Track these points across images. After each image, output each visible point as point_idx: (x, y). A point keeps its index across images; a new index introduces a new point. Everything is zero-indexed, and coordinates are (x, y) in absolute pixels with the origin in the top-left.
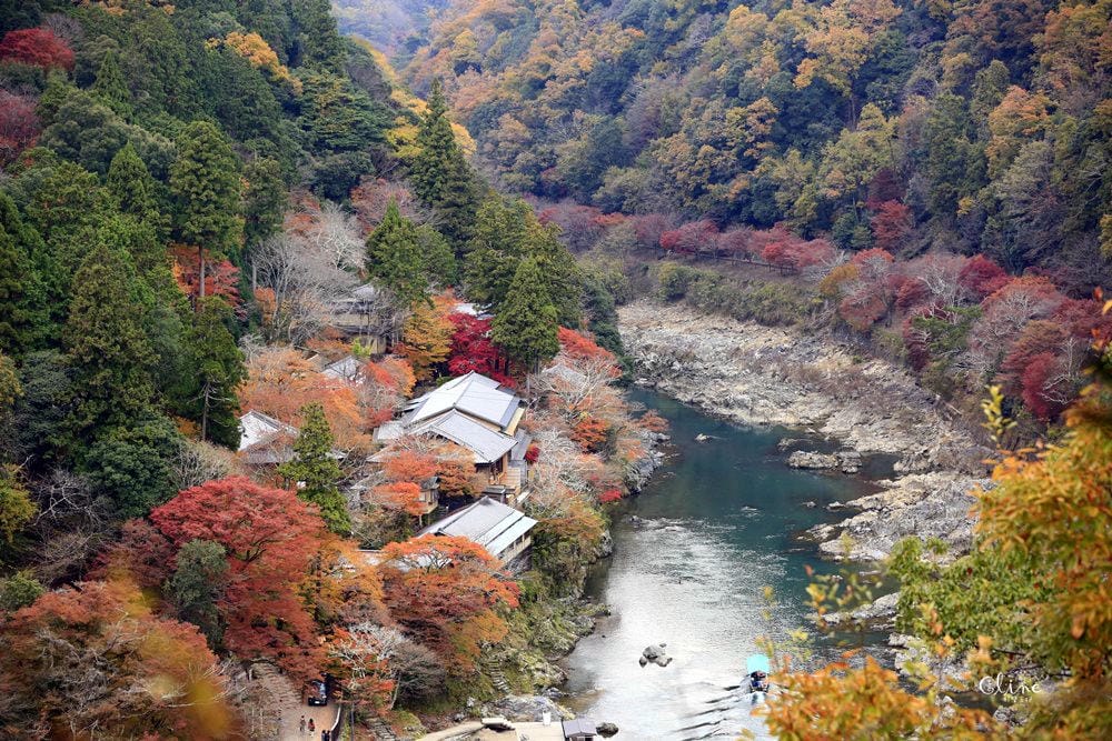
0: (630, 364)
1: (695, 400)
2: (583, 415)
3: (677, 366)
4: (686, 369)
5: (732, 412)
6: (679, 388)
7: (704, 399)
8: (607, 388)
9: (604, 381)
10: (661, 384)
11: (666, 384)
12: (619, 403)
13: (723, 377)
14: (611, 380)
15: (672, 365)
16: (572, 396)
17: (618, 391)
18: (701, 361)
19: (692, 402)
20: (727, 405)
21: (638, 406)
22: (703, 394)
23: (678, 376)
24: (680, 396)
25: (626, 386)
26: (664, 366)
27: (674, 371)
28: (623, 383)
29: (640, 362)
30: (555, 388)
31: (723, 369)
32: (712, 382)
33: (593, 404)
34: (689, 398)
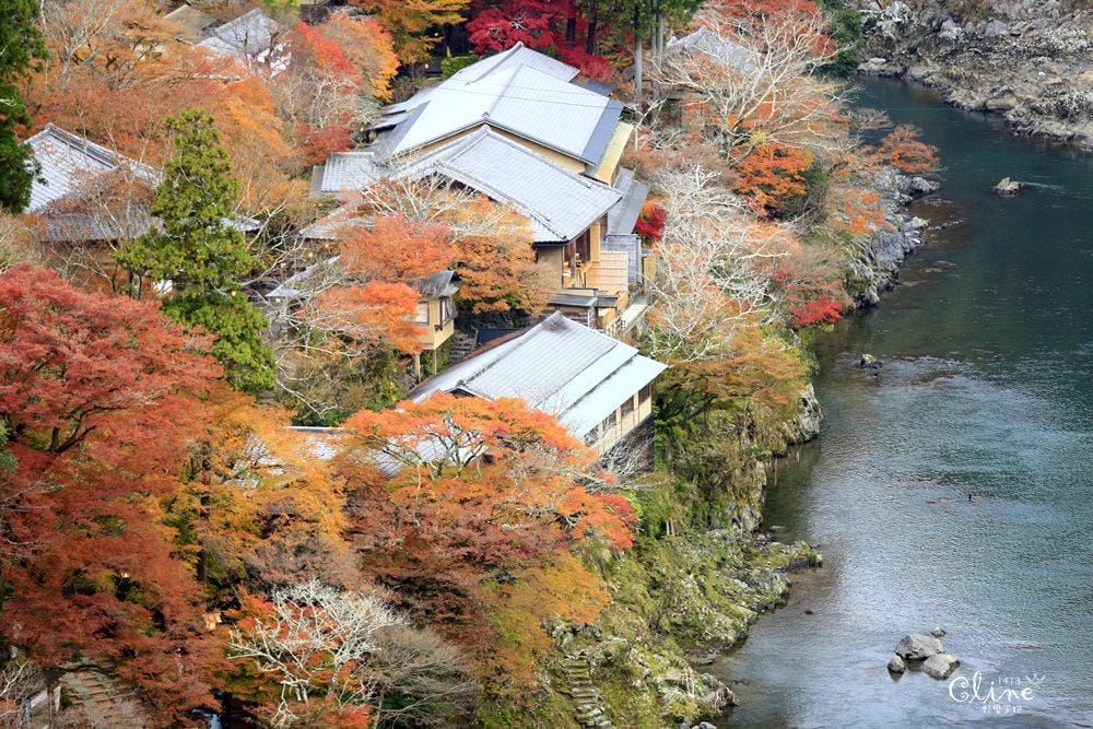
0: (851, 27)
1: (992, 104)
2: (759, 137)
3: (951, 30)
4: (971, 37)
5: (1077, 129)
6: (956, 79)
7: (1011, 101)
8: (808, 80)
9: (802, 65)
10: (917, 71)
11: (926, 70)
12: (832, 112)
13: (1053, 53)
14: (818, 61)
15: (939, 29)
16: (733, 97)
17: (831, 87)
18: (1005, 18)
19: (984, 110)
20: (1063, 114)
21: (872, 119)
22: (1009, 91)
23: (954, 53)
24: (958, 96)
25: (843, 75)
26: (921, 30)
27: (945, 41)
28: (841, 69)
29: (871, 23)
30: (695, 78)
31: (1055, 37)
32: (1029, 65)
33: (777, 115)
34: (977, 99)
